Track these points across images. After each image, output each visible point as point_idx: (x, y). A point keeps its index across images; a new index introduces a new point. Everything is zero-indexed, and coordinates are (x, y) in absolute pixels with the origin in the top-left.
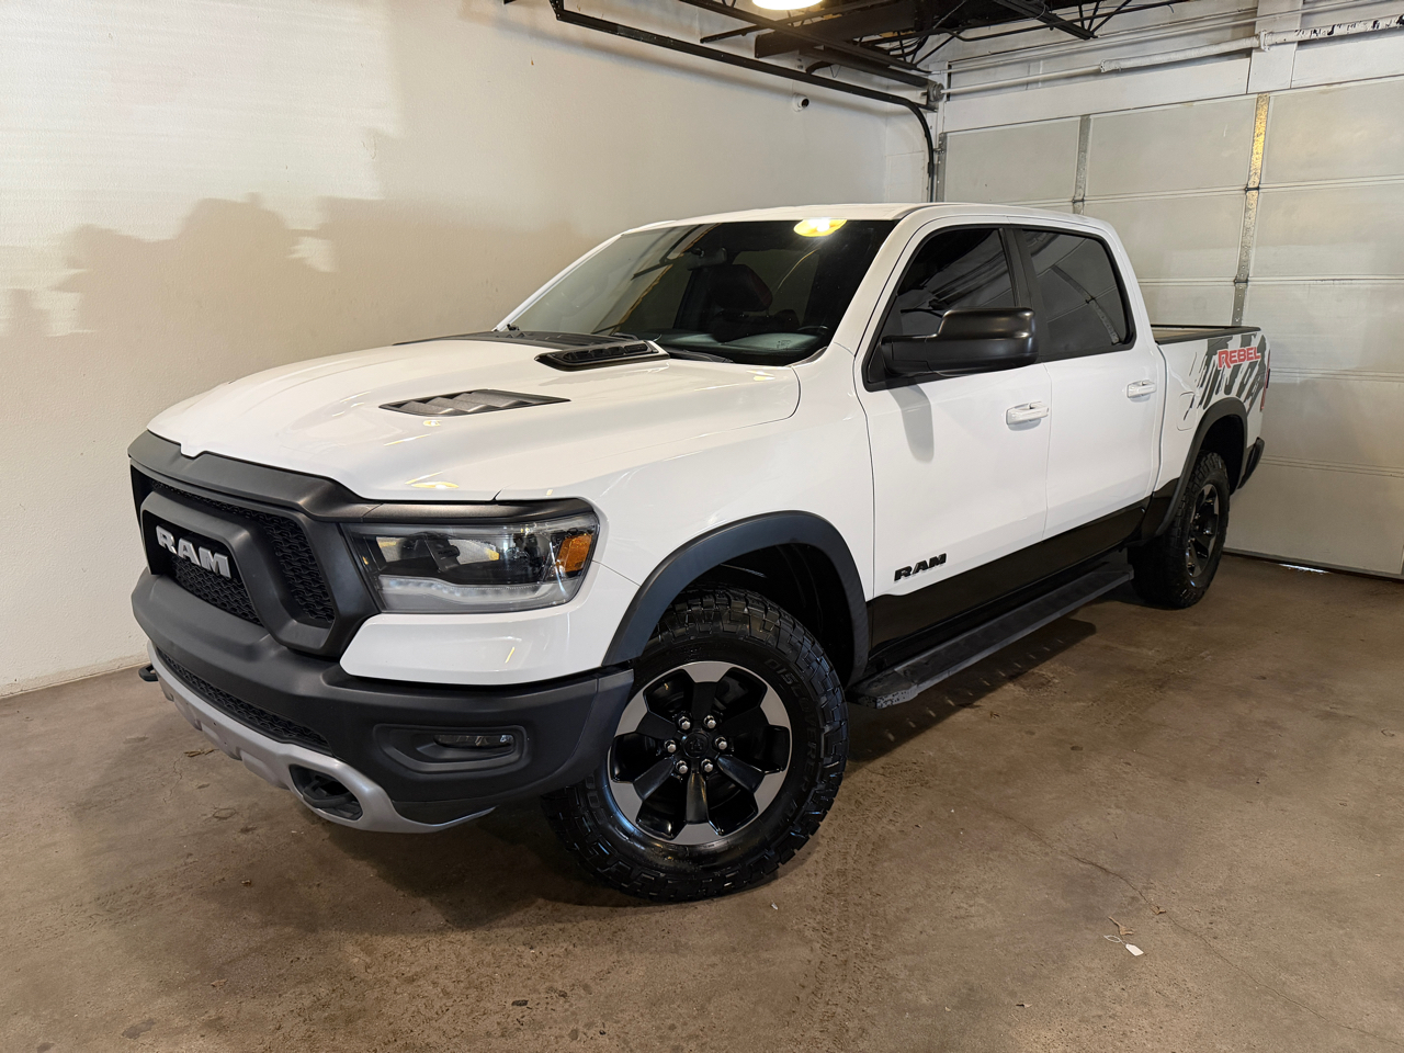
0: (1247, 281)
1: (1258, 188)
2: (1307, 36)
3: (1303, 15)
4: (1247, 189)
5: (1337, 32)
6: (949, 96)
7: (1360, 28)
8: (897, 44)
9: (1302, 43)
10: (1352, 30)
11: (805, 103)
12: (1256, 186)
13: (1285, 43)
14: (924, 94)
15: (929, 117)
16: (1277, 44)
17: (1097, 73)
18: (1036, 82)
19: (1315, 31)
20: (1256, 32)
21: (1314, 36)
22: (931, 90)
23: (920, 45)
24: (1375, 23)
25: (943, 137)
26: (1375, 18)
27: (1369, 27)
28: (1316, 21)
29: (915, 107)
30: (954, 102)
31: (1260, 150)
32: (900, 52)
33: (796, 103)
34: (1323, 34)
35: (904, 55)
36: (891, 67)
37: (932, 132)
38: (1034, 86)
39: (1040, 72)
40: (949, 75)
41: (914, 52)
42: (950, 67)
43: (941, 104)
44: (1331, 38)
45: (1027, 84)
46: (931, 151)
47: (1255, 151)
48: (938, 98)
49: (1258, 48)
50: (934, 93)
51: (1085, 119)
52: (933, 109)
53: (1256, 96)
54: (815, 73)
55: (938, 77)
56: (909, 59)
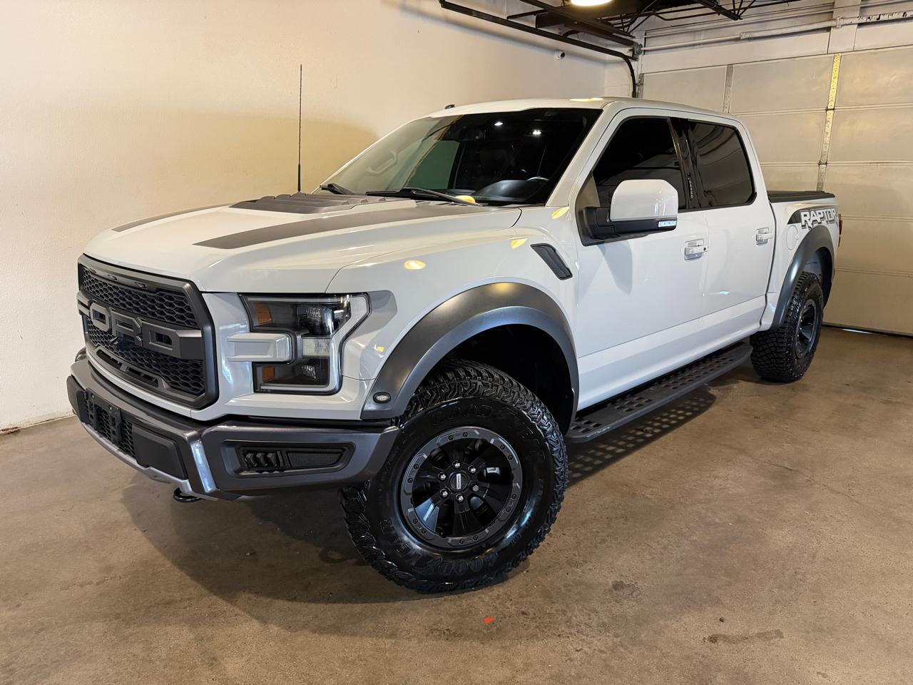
0: (826, 164)
1: (834, 109)
2: (864, 20)
3: (862, 8)
4: (827, 110)
5: (882, 18)
6: (645, 51)
7: (895, 16)
8: (619, 21)
9: (860, 25)
10: (891, 18)
11: (563, 55)
12: (832, 108)
13: (851, 24)
14: (630, 50)
15: (633, 63)
16: (846, 25)
17: (738, 40)
18: (699, 44)
19: (869, 18)
20: (834, 17)
21: (868, 20)
22: (635, 47)
23: (632, 23)
24: (905, 13)
25: (642, 76)
26: (904, 10)
27: (901, 16)
28: (870, 12)
29: (626, 58)
30: (648, 56)
31: (835, 87)
32: (621, 25)
33: (557, 55)
34: (874, 19)
35: (623, 27)
36: (615, 34)
37: (635, 72)
38: (698, 46)
39: (702, 38)
40: (645, 38)
41: (629, 26)
42: (646, 34)
43: (640, 56)
44: (879, 22)
45: (694, 45)
46: (634, 85)
47: (832, 87)
48: (639, 53)
49: (835, 27)
50: (637, 49)
51: (730, 66)
52: (635, 59)
53: (833, 55)
54: (569, 37)
55: (639, 40)
56: (626, 29)
